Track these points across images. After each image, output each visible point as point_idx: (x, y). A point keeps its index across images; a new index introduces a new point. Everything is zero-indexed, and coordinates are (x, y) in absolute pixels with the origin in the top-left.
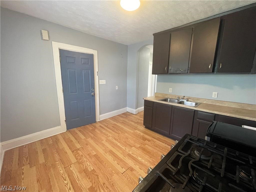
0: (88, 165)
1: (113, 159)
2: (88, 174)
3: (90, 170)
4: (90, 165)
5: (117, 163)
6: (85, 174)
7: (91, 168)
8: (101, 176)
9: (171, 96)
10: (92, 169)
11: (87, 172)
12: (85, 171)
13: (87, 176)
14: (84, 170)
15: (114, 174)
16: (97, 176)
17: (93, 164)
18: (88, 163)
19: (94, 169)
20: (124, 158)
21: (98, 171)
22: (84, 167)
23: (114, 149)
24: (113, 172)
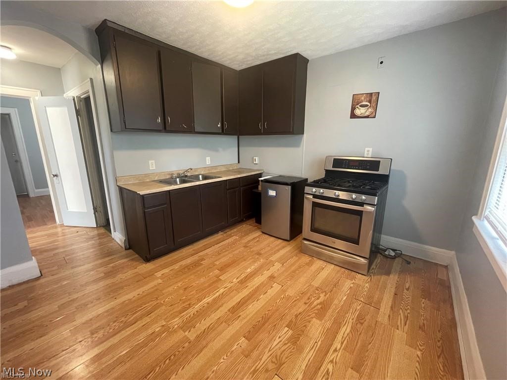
0: (281, 341)
1: (255, 302)
2: (299, 333)
3: (290, 332)
4: (280, 337)
5: (265, 294)
6: (301, 338)
7: (285, 333)
8: (295, 311)
9: (157, 175)
10: (286, 329)
11: (296, 336)
12: (296, 341)
13: (303, 332)
14: (295, 343)
15: (287, 295)
16: (296, 316)
17: (274, 333)
18: (274, 345)
19: (286, 326)
20: (251, 288)
21: (288, 318)
22: (286, 347)
23: (224, 305)
24: (282, 296)
